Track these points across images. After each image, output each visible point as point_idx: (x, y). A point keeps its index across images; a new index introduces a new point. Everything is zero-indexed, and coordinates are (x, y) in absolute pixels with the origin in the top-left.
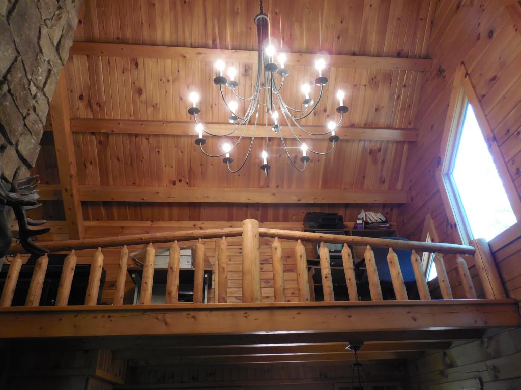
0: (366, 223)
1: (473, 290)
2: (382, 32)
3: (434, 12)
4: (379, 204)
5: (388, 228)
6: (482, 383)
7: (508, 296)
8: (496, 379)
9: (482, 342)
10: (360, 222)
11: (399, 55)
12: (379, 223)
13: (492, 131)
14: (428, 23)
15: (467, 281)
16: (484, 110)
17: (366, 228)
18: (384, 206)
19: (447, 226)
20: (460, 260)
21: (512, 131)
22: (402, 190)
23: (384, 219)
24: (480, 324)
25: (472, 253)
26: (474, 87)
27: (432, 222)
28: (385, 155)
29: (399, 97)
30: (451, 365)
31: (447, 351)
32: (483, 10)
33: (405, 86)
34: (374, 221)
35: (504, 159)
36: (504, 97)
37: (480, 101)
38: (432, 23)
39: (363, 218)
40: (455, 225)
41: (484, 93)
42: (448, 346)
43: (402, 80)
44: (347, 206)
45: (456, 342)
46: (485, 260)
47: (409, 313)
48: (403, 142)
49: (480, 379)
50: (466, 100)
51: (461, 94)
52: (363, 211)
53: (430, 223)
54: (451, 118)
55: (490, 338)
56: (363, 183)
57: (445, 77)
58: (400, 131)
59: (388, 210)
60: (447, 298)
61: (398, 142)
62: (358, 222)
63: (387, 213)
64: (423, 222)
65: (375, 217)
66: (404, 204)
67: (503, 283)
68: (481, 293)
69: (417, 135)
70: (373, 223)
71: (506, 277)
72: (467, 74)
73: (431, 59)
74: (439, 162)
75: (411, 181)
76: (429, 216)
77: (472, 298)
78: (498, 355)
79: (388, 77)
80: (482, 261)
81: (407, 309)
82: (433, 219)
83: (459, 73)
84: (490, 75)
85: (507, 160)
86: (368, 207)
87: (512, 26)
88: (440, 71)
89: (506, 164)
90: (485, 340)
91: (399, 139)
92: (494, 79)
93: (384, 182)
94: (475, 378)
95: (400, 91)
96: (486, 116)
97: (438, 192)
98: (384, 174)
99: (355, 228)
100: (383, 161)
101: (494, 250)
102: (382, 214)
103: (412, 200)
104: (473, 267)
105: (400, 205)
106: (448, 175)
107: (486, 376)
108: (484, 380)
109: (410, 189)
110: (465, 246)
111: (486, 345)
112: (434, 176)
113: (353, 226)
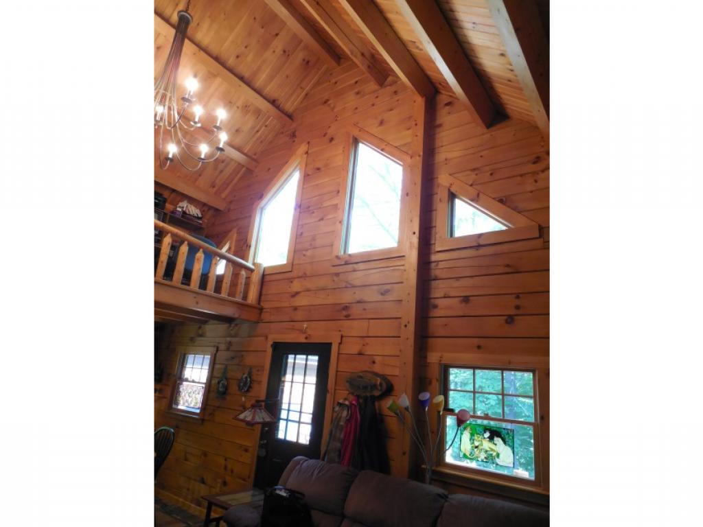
0: (184, 213)
1: (242, 295)
2: (271, 78)
3: (311, 90)
4: (200, 202)
5: (200, 224)
6: (217, 350)
7: (259, 304)
8: (228, 349)
9: (230, 326)
10: (179, 209)
11: (273, 102)
12: (195, 217)
13: (301, 200)
14: (304, 94)
15: (241, 288)
16: (304, 184)
17: (182, 216)
18: (204, 204)
19: (245, 243)
20: (243, 273)
21: (311, 208)
22: (224, 199)
23: (200, 215)
24: (236, 316)
25: (252, 271)
26: (306, 165)
27: (235, 235)
28: (226, 167)
29: (258, 131)
30: (201, 336)
31: (203, 326)
32: (336, 120)
33: (266, 126)
34: (191, 213)
35: (298, 222)
36: (317, 185)
37: (305, 176)
38: (306, 95)
39: (183, 207)
40: (250, 247)
41: (310, 173)
42: (205, 322)
43: (267, 120)
44: (174, 191)
45: (212, 321)
46: (257, 278)
47: (195, 298)
48: (243, 166)
49: (218, 348)
50: (298, 168)
51: (297, 163)
52: (186, 202)
53: (234, 235)
54: (283, 173)
55: (236, 325)
56: (196, 180)
57: (294, 141)
58: (245, 157)
59: (206, 208)
60: (224, 295)
61: (239, 164)
62: (178, 209)
63: (204, 211)
64: (230, 231)
65: (194, 211)
66: (220, 210)
67: (260, 294)
68: (245, 297)
69: (256, 167)
70: (190, 215)
71: (264, 292)
72: (307, 153)
73: (292, 119)
74: (261, 197)
75: (235, 197)
76: (235, 230)
77: (238, 299)
78: (236, 336)
79: (258, 112)
80: (256, 278)
81: (195, 295)
82: (237, 233)
83: (303, 148)
84: (318, 165)
85: (300, 223)
86: (191, 200)
87: (342, 146)
88: (293, 135)
89: (298, 225)
90: (233, 325)
91: (241, 162)
92: (318, 169)
93: (214, 187)
94: (214, 346)
95: (260, 128)
96: (303, 188)
97: (250, 216)
98: (217, 181)
99: (172, 212)
100: (221, 171)
101: (265, 273)
102: (200, 211)
103: (229, 211)
104: (248, 278)
105: (216, 210)
106: (262, 209)
107: (222, 347)
108: (219, 349)
109: (231, 202)
110: (249, 264)
111: (231, 328)
112: (252, 204)
113: (172, 210)
